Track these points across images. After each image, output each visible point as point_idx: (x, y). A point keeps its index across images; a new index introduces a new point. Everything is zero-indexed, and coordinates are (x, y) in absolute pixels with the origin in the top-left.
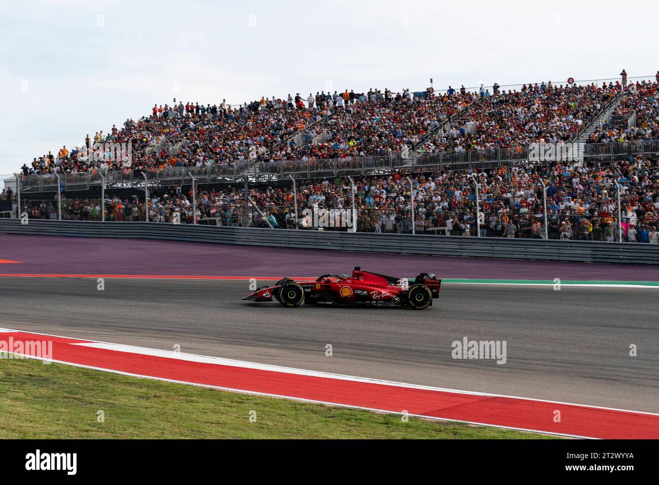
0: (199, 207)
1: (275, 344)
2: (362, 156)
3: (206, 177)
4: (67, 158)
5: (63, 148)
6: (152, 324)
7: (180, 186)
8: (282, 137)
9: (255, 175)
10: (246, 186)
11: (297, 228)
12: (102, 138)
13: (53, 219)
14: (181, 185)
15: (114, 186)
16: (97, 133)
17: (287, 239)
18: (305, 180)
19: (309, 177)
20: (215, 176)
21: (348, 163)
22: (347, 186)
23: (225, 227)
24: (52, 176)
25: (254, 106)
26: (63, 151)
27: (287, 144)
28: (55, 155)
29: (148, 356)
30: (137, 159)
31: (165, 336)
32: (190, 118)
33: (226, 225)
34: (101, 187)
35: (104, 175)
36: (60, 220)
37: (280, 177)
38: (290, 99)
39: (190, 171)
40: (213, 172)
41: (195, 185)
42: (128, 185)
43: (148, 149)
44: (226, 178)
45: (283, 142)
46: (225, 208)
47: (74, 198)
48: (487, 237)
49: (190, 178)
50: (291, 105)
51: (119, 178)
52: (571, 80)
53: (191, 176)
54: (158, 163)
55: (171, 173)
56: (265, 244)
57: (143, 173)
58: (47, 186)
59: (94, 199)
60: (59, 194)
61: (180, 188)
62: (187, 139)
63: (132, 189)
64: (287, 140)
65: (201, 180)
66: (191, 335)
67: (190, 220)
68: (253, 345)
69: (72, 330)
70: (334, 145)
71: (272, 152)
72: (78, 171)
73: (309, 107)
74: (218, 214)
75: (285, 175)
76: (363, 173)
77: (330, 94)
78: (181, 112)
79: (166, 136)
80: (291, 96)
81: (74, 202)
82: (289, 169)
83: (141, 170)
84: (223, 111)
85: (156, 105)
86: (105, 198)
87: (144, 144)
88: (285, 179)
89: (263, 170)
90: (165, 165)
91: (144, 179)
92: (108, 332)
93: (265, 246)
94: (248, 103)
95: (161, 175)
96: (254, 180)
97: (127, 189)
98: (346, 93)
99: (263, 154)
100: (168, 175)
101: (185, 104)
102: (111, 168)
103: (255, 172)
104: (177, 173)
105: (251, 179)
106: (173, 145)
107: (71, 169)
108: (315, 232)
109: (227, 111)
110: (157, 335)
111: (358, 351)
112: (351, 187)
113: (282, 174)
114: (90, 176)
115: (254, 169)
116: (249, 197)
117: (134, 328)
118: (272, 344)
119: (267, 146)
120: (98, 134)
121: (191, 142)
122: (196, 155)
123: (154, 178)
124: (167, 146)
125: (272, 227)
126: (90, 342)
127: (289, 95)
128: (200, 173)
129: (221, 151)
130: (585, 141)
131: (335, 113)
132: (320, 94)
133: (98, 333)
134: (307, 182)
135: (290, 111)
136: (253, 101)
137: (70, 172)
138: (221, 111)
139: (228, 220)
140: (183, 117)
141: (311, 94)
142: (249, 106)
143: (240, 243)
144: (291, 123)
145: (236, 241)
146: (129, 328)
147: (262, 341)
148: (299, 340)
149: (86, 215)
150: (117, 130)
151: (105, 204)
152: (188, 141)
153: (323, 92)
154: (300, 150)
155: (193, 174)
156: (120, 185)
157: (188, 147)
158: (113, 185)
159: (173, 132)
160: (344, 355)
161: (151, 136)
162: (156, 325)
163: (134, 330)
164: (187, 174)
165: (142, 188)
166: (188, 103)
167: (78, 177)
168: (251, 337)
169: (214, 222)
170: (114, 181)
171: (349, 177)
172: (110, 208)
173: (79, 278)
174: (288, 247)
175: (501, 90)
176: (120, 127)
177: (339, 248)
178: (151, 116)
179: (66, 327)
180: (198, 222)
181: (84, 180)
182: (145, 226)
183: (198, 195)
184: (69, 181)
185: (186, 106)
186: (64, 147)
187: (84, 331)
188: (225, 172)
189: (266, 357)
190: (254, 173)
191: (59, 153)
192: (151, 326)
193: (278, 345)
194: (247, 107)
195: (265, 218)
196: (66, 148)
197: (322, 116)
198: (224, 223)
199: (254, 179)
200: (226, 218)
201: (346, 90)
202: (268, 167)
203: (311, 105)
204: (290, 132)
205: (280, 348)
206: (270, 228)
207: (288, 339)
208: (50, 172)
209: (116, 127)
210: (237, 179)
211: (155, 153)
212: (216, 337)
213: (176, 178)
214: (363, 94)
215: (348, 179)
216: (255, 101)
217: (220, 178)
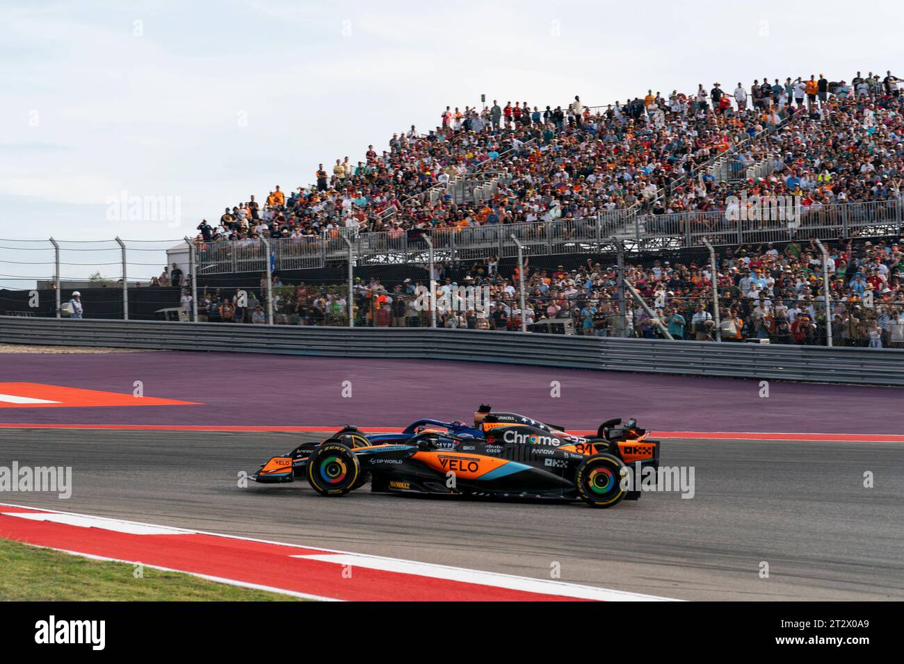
0: (530, 301)
1: (680, 560)
2: (842, 201)
3: (545, 243)
4: (283, 210)
5: (274, 190)
6: (445, 521)
7: (496, 260)
8: (687, 166)
9: (638, 238)
10: (620, 260)
11: (719, 339)
12: (349, 170)
13: (257, 322)
14: (498, 259)
15: (372, 260)
16: (338, 162)
17: (700, 360)
18: (734, 248)
19: (740, 241)
20: (560, 241)
21: (816, 214)
22: (815, 258)
23: (581, 337)
24: (257, 243)
25: (635, 109)
26: (275, 196)
27: (697, 178)
28: (261, 203)
29: (438, 580)
30: (414, 210)
31: (469, 543)
32: (512, 131)
33: (582, 334)
34: (346, 263)
35: (353, 239)
36: (271, 324)
37: (684, 241)
38: (703, 93)
39: (514, 232)
40: (557, 233)
41: (524, 259)
42: (396, 259)
43: (433, 192)
44: (582, 245)
45: (689, 175)
46: (581, 302)
47: (296, 283)
49: (513, 245)
50: (704, 105)
51: (380, 246)
53: (517, 241)
54: (453, 218)
55: (478, 235)
56: (658, 370)
57: (424, 235)
58: (245, 260)
59: (335, 286)
60: (269, 275)
61: (495, 263)
62: (509, 171)
63: (405, 266)
64: (698, 171)
65: (534, 248)
66: (519, 541)
67: (515, 324)
68: (637, 560)
69: (296, 530)
70: (789, 180)
71: (668, 195)
72: (302, 232)
73: (740, 109)
74: (567, 313)
75: (694, 239)
76: (844, 235)
77: (779, 84)
78: (496, 121)
79: (467, 165)
80: (704, 88)
81: (297, 290)
82: (703, 228)
83: (420, 231)
84: (574, 118)
85: (448, 108)
86: (354, 284)
87: (427, 181)
88: (695, 245)
89: (652, 228)
90: (468, 219)
91: (427, 247)
92: (363, 534)
93: (659, 373)
94: (623, 102)
95: (459, 238)
96: (635, 249)
97: (395, 266)
98: (812, 81)
99: (652, 199)
100: (472, 239)
101: (502, 106)
102: (366, 226)
103: (637, 233)
104: (489, 235)
105: (629, 247)
106: (482, 184)
107: (290, 230)
108: (754, 348)
109: (583, 117)
110: (455, 541)
111: (839, 574)
112: (822, 261)
113: (688, 235)
114: (326, 242)
115: (634, 227)
116: (626, 281)
117: (411, 527)
118: (674, 559)
119: (660, 185)
120: (341, 164)
121: (515, 177)
122: (525, 201)
123: (447, 245)
124: (470, 186)
125: (671, 337)
126: (330, 553)
127: (700, 86)
128: (532, 235)
129: (572, 193)
131: (790, 119)
132: (761, 83)
133: (344, 535)
134: (737, 251)
135: (702, 116)
136: (632, 99)
137: (289, 235)
138: (570, 119)
139: (586, 325)
140: (499, 131)
141: (739, 84)
142: (624, 109)
143: (610, 367)
144: (702, 140)
145: (602, 363)
146: (403, 527)
147: (654, 553)
148: (725, 552)
149: (318, 316)
150: (375, 156)
151: (354, 296)
152: (510, 175)
153: (765, 80)
154: (724, 190)
155: (519, 236)
156: (381, 259)
157: (510, 187)
158: (368, 258)
159: (481, 159)
160: (813, 581)
161: (439, 167)
162: (452, 521)
163: (411, 531)
164: (508, 238)
165: (425, 264)
166: (509, 103)
167: (304, 243)
168: (634, 544)
169: (561, 328)
170: (372, 252)
171: (818, 241)
172: (364, 302)
173: (308, 433)
174: (703, 376)
177: (800, 377)
178: (438, 128)
179: (284, 524)
180: (529, 328)
181: (315, 250)
182: (430, 335)
183: (529, 276)
184: (286, 251)
185: (505, 110)
186: (278, 187)
187: (320, 533)
188: (579, 233)
189: (663, 584)
190: (635, 236)
191: (268, 198)
192: (442, 523)
193: (685, 560)
194: (621, 109)
195: (656, 320)
196: (280, 190)
197: (764, 125)
198: (579, 329)
199: (636, 246)
200: (581, 321)
201: (812, 76)
202: (662, 222)
203: (742, 104)
204: (704, 156)
205: (688, 566)
206: (668, 338)
207: (704, 549)
208: (251, 235)
209: (373, 150)
210: (603, 246)
211: (447, 197)
212: (567, 545)
213: (488, 245)
214: (843, 82)
215: (816, 245)
216: (636, 99)
217: (571, 244)
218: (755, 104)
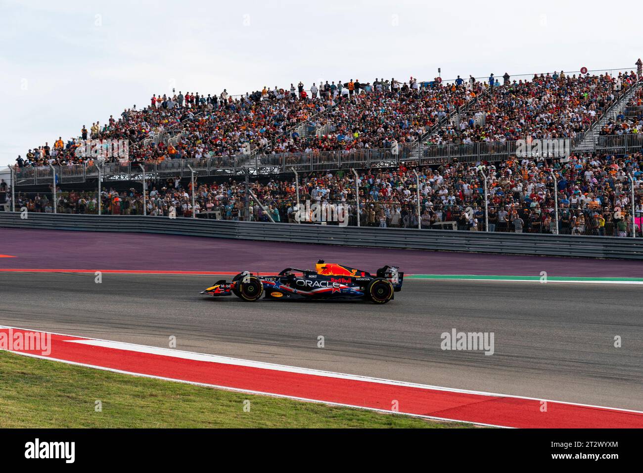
0: (198, 201)
1: (275, 342)
2: (367, 148)
3: (206, 169)
4: (62, 150)
5: (58, 139)
6: (149, 321)
7: (179, 178)
8: (284, 129)
9: (257, 167)
10: (247, 179)
12: (99, 129)
13: (48, 212)
14: (181, 178)
15: (111, 178)
16: (94, 124)
17: (289, 234)
18: (308, 173)
19: (312, 169)
20: (215, 168)
21: (353, 155)
22: (351, 179)
23: (225, 221)
24: (48, 168)
25: (256, 96)
26: (59, 142)
27: (289, 135)
29: (144, 353)
30: (135, 151)
31: (162, 334)
32: (189, 108)
33: (226, 219)
34: (97, 180)
35: (101, 167)
36: (55, 213)
37: (282, 169)
38: (293, 89)
39: (189, 163)
40: (212, 164)
41: (195, 178)
42: (125, 177)
43: (146, 141)
44: (226, 171)
45: (285, 133)
46: (225, 201)
47: (70, 191)
48: (495, 232)
49: (189, 170)
50: (294, 95)
51: (116, 170)
52: (584, 70)
53: (191, 168)
54: (156, 155)
55: (170, 165)
56: (267, 239)
57: (140, 165)
58: (42, 178)
59: (91, 192)
60: (55, 186)
61: (179, 180)
62: (187, 130)
63: (130, 181)
64: (290, 131)
65: (200, 172)
66: (188, 332)
67: (189, 214)
68: (252, 342)
69: (66, 326)
70: (338, 136)
71: (274, 144)
72: (73, 163)
73: (313, 97)
74: (218, 208)
75: (288, 168)
76: (368, 166)
77: (334, 84)
78: (181, 103)
79: (165, 127)
80: (294, 86)
81: (70, 195)
82: (292, 162)
83: (139, 162)
84: (224, 101)
85: (154, 95)
86: (102, 191)
87: (142, 135)
88: (288, 171)
89: (264, 162)
90: (164, 156)
91: (142, 171)
92: (104, 328)
93: (266, 241)
94: (250, 93)
95: (159, 167)
96: (255, 173)
97: (124, 181)
98: (351, 82)
99: (265, 146)
100: (166, 167)
101: (184, 94)
102: (108, 160)
103: (256, 164)
104: (176, 165)
105: (252, 172)
106: (172, 137)
107: (67, 161)
108: (318, 227)
109: (228, 101)
110: (154, 333)
111: (360, 349)
112: (355, 180)
113: (284, 166)
114: (86, 168)
115: (255, 161)
116: (250, 190)
117: (130, 325)
118: (272, 342)
119: (269, 138)
120: (95, 125)
121: (191, 134)
122: (195, 147)
123: (153, 171)
124: (166, 138)
125: (273, 221)
126: (85, 339)
127: (292, 84)
128: (199, 165)
129: (222, 142)
130: (598, 133)
131: (340, 103)
133: (93, 329)
134: (310, 175)
135: (293, 101)
136: (255, 92)
137: (66, 164)
138: (221, 102)
139: (228, 214)
140: (182, 107)
141: (314, 84)
142: (251, 97)
143: (240, 237)
144: (293, 113)
145: (236, 235)
146: (125, 325)
147: (261, 338)
148: (301, 338)
149: (82, 208)
150: (114, 121)
151: (102, 197)
152: (187, 132)
153: (327, 82)
154: (303, 142)
155: (192, 166)
156: (117, 177)
157: (187, 139)
158: (109, 177)
159: (172, 123)
160: (346, 353)
161: (149, 127)
162: (152, 322)
163: (130, 327)
164: (186, 167)
165: (140, 180)
166: (188, 93)
167: (74, 168)
168: (251, 334)
169: (214, 216)
170: (111, 173)
171: (353, 169)
172: (106, 201)
173: (74, 273)
174: (290, 242)
175: (511, 80)
176: (118, 117)
177: (342, 243)
178: (149, 106)
179: (60, 323)
180: (197, 215)
181: (80, 172)
182: (143, 219)
183: (197, 189)
184: (64, 173)
185: (186, 97)
186: (60, 138)
188: (225, 164)
189: (266, 355)
190: (255, 166)
191: (55, 144)
192: (147, 322)
193: (278, 342)
194: (249, 97)
195: (265, 212)
196: (62, 139)
197: (326, 106)
198: (224, 216)
199: (255, 171)
200: (226, 212)
201: (351, 80)
202: (270, 159)
203: (314, 95)
204: (293, 123)
205: (280, 346)
206: (272, 221)
207: (289, 336)
208: (45, 164)
209: (113, 118)
210: (238, 171)
211: (153, 144)
212: (215, 334)
213: (175, 171)
214: (368, 84)
215: (352, 171)
216: (257, 91)
217: (220, 170)
218: (321, 95)
